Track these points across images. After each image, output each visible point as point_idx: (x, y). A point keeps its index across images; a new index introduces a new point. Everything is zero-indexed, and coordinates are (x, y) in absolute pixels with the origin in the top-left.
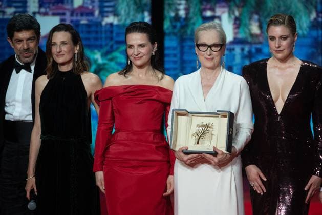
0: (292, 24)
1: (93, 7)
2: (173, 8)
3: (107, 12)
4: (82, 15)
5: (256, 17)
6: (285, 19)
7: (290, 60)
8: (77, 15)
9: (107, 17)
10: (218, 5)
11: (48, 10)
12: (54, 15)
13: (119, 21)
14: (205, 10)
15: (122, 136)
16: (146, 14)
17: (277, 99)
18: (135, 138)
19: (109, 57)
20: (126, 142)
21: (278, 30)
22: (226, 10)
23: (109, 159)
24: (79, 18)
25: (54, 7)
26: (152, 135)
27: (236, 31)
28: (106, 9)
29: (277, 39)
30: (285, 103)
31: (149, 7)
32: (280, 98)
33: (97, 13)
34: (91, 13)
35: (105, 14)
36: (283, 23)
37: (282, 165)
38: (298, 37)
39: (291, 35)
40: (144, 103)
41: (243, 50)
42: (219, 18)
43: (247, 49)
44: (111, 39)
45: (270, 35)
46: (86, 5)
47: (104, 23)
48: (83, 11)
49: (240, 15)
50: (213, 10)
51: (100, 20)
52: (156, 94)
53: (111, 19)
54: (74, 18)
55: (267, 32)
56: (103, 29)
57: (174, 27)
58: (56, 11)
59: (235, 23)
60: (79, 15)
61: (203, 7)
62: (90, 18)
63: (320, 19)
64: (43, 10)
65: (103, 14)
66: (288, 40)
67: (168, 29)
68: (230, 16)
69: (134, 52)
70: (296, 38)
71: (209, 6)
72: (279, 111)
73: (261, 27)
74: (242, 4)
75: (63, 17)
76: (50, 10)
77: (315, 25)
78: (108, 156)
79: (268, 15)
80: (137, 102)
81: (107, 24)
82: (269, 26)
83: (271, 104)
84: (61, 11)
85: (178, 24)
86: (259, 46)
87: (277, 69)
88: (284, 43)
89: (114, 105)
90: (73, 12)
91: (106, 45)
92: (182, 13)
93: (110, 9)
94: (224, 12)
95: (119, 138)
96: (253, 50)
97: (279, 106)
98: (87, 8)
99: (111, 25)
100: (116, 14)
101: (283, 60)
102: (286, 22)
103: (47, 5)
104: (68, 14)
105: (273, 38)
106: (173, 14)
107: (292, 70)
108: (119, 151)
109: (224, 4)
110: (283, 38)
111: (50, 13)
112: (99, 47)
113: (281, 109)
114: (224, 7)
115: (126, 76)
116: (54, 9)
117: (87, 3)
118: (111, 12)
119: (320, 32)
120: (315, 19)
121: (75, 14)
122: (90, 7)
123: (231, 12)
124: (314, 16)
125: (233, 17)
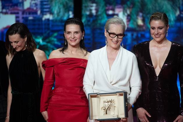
0: (166, 19)
1: (37, 8)
2: (88, 9)
3: (46, 12)
4: (30, 14)
5: (141, 14)
6: (161, 16)
7: (164, 42)
8: (26, 14)
9: (46, 14)
10: (116, 7)
11: (8, 10)
12: (12, 13)
13: (53, 17)
14: (108, 10)
15: (60, 90)
16: (71, 13)
17: (156, 67)
18: (68, 91)
19: (47, 40)
20: (62, 94)
21: (157, 23)
22: (121, 10)
23: (51, 105)
24: (27, 16)
25: (11, 9)
26: (79, 90)
27: (128, 23)
28: (45, 10)
29: (156, 29)
30: (162, 69)
31: (72, 9)
32: (158, 66)
33: (39, 12)
34: (36, 12)
35: (45, 13)
36: (160, 18)
37: (160, 109)
38: (169, 27)
39: (165, 26)
40: (75, 69)
41: (132, 35)
42: (117, 15)
43: (135, 34)
44: (48, 29)
45: (152, 26)
46: (32, 7)
47: (44, 19)
48: (31, 11)
49: (131, 13)
50: (113, 10)
51: (41, 16)
52: (82, 63)
53: (48, 16)
54: (25, 16)
55: (150, 24)
56: (43, 23)
57: (89, 21)
58: (13, 11)
59: (127, 18)
60: (28, 13)
61: (107, 8)
62: (35, 16)
63: (182, 15)
64: (4, 11)
65: (43, 13)
66: (163, 29)
67: (85, 22)
68: (124, 14)
69: (71, 36)
70: (168, 28)
71: (111, 7)
72: (157, 74)
73: (143, 20)
74: (131, 6)
75: (17, 15)
76: (9, 10)
77: (179, 19)
78: (51, 103)
79: (149, 13)
80: (70, 69)
81: (45, 20)
82: (151, 20)
83: (152, 70)
84: (16, 11)
85: (91, 19)
86: (143, 33)
87: (156, 48)
88: (161, 31)
89: (55, 70)
90: (24, 12)
91: (45, 33)
92: (94, 12)
93: (47, 10)
94: (120, 11)
95: (58, 92)
96: (139, 35)
97: (158, 71)
98: (33, 9)
99: (48, 20)
100: (51, 13)
101: (160, 42)
102: (162, 18)
103: (7, 8)
104: (20, 13)
105: (153, 28)
106: (88, 13)
107: (166, 48)
108: (58, 99)
109: (120, 6)
110: (160, 28)
111: (9, 12)
112: (41, 34)
113: (159, 73)
114: (120, 8)
115: (64, 52)
116: (11, 10)
117: (33, 6)
118: (48, 12)
119: (182, 24)
120: (179, 15)
121: (25, 13)
122: (35, 8)
123: (125, 11)
124: (178, 13)
125: (126, 14)
